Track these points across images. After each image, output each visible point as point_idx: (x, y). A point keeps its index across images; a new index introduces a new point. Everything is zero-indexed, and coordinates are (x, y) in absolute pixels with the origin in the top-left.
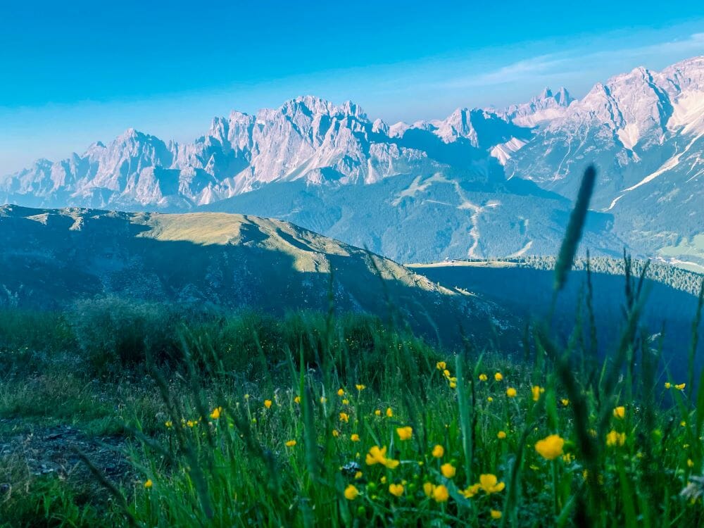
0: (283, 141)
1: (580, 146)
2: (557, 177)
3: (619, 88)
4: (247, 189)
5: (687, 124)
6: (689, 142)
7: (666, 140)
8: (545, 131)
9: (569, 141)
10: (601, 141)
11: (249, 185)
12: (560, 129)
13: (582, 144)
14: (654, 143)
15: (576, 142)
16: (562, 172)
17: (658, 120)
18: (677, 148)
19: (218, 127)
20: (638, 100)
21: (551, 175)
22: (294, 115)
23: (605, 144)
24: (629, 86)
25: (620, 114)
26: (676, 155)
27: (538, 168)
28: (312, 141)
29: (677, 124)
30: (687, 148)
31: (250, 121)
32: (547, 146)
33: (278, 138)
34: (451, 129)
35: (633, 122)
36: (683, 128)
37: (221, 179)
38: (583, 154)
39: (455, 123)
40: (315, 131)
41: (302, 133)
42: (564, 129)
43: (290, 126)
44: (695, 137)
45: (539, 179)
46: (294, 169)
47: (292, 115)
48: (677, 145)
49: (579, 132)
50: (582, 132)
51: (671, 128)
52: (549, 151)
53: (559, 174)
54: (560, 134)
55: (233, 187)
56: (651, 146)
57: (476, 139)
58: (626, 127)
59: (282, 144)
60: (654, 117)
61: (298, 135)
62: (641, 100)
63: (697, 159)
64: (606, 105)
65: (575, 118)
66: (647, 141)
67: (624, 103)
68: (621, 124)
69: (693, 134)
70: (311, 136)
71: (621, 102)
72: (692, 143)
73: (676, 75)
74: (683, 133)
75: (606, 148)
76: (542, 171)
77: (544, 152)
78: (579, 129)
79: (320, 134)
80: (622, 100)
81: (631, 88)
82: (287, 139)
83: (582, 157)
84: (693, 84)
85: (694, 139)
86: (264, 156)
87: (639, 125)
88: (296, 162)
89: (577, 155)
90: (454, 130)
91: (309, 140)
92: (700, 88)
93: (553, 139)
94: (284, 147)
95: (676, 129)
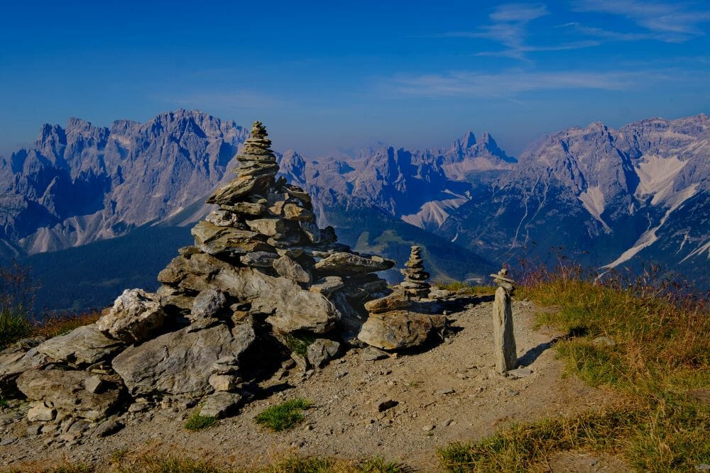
0: (163, 169)
1: (539, 209)
2: (514, 244)
3: (576, 144)
4: (106, 233)
5: (655, 193)
6: (663, 215)
7: (637, 210)
8: (492, 185)
9: (526, 200)
10: (565, 204)
11: (108, 226)
12: (512, 185)
13: (541, 206)
14: (624, 212)
15: (535, 203)
16: (520, 239)
17: (625, 186)
18: (651, 220)
19: (50, 138)
20: (599, 160)
21: (508, 241)
22: (182, 134)
23: (570, 208)
24: (588, 143)
25: (581, 175)
26: (650, 229)
27: (490, 231)
28: (208, 172)
29: (643, 193)
30: (663, 221)
31: (101, 135)
32: (498, 205)
33: (157, 164)
34: (375, 172)
35: (595, 186)
36: (652, 198)
37: (65, 216)
38: (545, 219)
39: (380, 164)
40: (212, 159)
41: (193, 160)
42: (518, 186)
43: (176, 149)
44: (668, 209)
45: (492, 246)
46: (180, 209)
47: (178, 133)
48: (650, 217)
49: (537, 190)
50: (541, 191)
51: (638, 196)
52: (501, 211)
53: (517, 240)
54: (513, 191)
55: (83, 227)
56: (620, 216)
57: (405, 187)
58: (589, 190)
59: (163, 173)
60: (621, 181)
61: (188, 162)
62: (603, 160)
63: (686, 237)
64: (565, 163)
65: (529, 174)
66: (615, 209)
67: (584, 161)
68: (583, 188)
69: (666, 205)
70: (206, 165)
71: (580, 160)
72: (666, 217)
73: (635, 136)
74: (654, 202)
75: (571, 213)
76: (494, 235)
77: (496, 211)
78: (536, 187)
79: (220, 164)
80: (581, 158)
81: (590, 145)
82: (171, 167)
83: (544, 222)
84: (653, 148)
85: (668, 213)
86: (133, 187)
87: (603, 190)
88: (183, 199)
89: (537, 218)
90: (378, 173)
91: (203, 170)
92: (661, 153)
93: (505, 197)
94: (165, 177)
95: (644, 198)
